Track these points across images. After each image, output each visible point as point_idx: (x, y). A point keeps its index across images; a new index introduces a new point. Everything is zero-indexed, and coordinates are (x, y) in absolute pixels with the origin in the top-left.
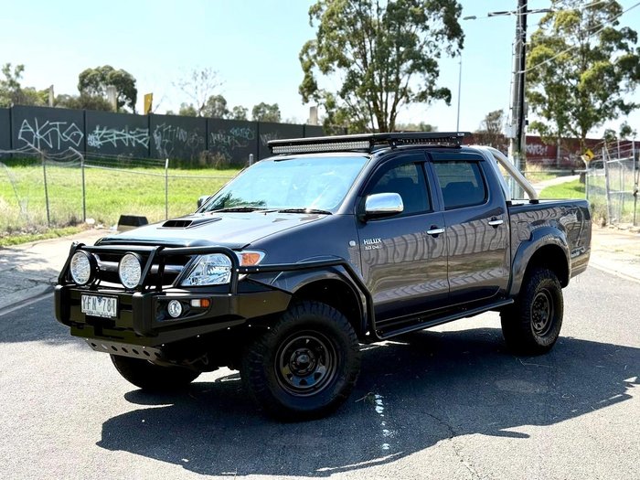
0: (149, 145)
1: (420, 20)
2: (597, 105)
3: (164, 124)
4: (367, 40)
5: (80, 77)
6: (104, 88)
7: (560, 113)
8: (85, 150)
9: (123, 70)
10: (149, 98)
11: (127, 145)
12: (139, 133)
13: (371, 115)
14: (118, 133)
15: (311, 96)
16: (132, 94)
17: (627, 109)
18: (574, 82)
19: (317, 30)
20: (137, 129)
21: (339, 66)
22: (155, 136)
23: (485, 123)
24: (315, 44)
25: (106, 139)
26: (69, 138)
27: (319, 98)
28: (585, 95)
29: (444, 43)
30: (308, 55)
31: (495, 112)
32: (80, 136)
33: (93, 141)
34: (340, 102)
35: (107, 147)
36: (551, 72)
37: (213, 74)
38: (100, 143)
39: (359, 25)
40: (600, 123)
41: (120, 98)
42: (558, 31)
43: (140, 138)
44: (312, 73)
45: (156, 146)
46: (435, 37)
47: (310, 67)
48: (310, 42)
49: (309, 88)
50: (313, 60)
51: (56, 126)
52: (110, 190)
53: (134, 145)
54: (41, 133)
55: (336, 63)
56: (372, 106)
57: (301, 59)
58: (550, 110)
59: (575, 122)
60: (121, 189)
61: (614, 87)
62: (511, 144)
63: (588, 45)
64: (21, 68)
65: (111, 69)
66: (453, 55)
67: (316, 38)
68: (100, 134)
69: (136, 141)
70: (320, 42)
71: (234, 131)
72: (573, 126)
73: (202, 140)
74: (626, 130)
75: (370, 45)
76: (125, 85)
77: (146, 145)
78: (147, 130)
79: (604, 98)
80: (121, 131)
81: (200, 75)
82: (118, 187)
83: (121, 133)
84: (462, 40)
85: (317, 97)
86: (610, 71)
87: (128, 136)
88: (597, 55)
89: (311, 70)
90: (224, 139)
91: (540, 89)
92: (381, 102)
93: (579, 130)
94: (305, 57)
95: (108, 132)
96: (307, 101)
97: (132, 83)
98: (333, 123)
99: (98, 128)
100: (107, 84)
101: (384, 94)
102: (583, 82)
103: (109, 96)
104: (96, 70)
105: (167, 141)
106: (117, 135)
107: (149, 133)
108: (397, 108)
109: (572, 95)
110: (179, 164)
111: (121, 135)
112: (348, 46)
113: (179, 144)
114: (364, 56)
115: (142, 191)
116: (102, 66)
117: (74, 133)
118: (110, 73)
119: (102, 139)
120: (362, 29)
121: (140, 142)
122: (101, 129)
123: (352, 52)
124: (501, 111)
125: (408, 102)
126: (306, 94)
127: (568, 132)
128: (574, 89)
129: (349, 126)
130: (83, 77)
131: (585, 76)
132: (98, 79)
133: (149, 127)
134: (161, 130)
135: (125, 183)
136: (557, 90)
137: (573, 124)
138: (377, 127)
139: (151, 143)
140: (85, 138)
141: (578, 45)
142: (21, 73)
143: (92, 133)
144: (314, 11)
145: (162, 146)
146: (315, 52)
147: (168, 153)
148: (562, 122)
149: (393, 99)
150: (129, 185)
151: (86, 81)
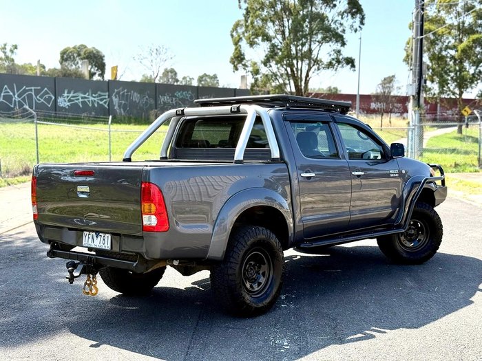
0: (108, 105)
3: (121, 88)
4: (285, 20)
5: (61, 54)
6: (80, 62)
7: (441, 77)
8: (56, 111)
9: (94, 48)
10: (115, 69)
11: (90, 105)
12: (100, 96)
13: (289, 80)
14: (83, 96)
15: (240, 65)
16: (101, 67)
18: (452, 52)
19: (245, 12)
20: (99, 93)
21: (263, 40)
22: (114, 98)
23: (380, 86)
24: (243, 22)
25: (73, 101)
26: (42, 100)
27: (247, 66)
28: (461, 62)
29: (348, 21)
30: (237, 32)
31: (389, 77)
32: (51, 98)
33: (63, 102)
34: (264, 70)
35: (74, 107)
37: (164, 50)
38: (68, 104)
39: (279, 7)
40: (473, 85)
41: (92, 70)
42: (439, 11)
43: (102, 100)
44: (240, 46)
45: (114, 106)
46: (340, 16)
47: (238, 41)
48: (239, 21)
49: (238, 58)
50: (241, 36)
51: (31, 90)
52: (71, 143)
53: (96, 105)
54: (19, 96)
55: (260, 38)
56: (290, 73)
57: (232, 36)
58: (433, 75)
59: (453, 85)
60: (80, 142)
62: (411, 101)
63: (463, 23)
64: (16, 47)
65: (85, 47)
66: (356, 31)
67: (243, 18)
68: (68, 97)
69: (98, 103)
70: (247, 21)
71: (178, 94)
72: (452, 88)
73: (152, 102)
75: (287, 23)
76: (96, 60)
77: (106, 106)
78: (107, 93)
79: (477, 64)
80: (85, 94)
81: (155, 51)
82: (78, 140)
83: (86, 96)
84: (362, 19)
85: (244, 65)
87: (91, 98)
88: (471, 30)
89: (240, 44)
90: (170, 101)
91: (425, 58)
92: (297, 69)
93: (457, 91)
94: (234, 34)
95: (74, 95)
96: (237, 69)
97: (102, 58)
98: (258, 87)
99: (66, 92)
100: (82, 59)
101: (300, 63)
102: (459, 51)
103: (84, 68)
104: (74, 48)
105: (123, 102)
106: (82, 98)
107: (109, 96)
108: (310, 73)
109: (451, 63)
110: (133, 120)
111: (85, 98)
112: (270, 24)
113: (133, 105)
114: (283, 33)
115: (99, 143)
116: (78, 45)
117: (47, 96)
118: (84, 50)
119: (69, 101)
120: (281, 10)
121: (101, 103)
122: (69, 93)
123: (274, 29)
124: (393, 76)
125: (319, 69)
126: (236, 63)
127: (448, 92)
128: (452, 57)
129: (271, 89)
130: (63, 53)
131: (461, 47)
132: (75, 55)
133: (108, 91)
134: (118, 93)
135: (85, 137)
137: (452, 86)
138: (294, 90)
139: (110, 103)
140: (56, 100)
141: (456, 23)
142: (15, 50)
143: (61, 96)
145: (119, 106)
146: (243, 29)
147: (124, 111)
148: (443, 83)
149: (307, 67)
150: (87, 138)
151: (66, 56)
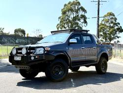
1: (79, 20)
2: (113, 36)
4: (69, 23)
7: (106, 38)
9: (23, 29)
10: (28, 34)
16: (25, 34)
17: (118, 37)
19: (60, 21)
20: (25, 39)
22: (29, 41)
28: (110, 35)
29: (83, 24)
36: (104, 30)
38: (18, 42)
40: (113, 40)
41: (22, 34)
42: (105, 23)
48: (58, 24)
50: (59, 27)
53: (24, 42)
54: (7, 40)
55: (63, 28)
57: (57, 27)
58: (104, 37)
59: (108, 40)
61: (116, 33)
64: (3, 29)
66: (85, 26)
70: (60, 24)
74: (118, 42)
76: (23, 32)
77: (27, 42)
79: (114, 35)
80: (22, 40)
86: (115, 30)
88: (112, 27)
91: (102, 33)
95: (20, 40)
99: (18, 39)
100: (20, 32)
103: (20, 34)
109: (108, 35)
114: (69, 26)
117: (13, 40)
118: (20, 30)
120: (68, 21)
123: (66, 26)
128: (108, 33)
131: (110, 31)
133: (27, 39)
136: (105, 34)
140: (15, 41)
141: (109, 25)
144: (59, 18)
148: (106, 40)
151: (16, 31)
